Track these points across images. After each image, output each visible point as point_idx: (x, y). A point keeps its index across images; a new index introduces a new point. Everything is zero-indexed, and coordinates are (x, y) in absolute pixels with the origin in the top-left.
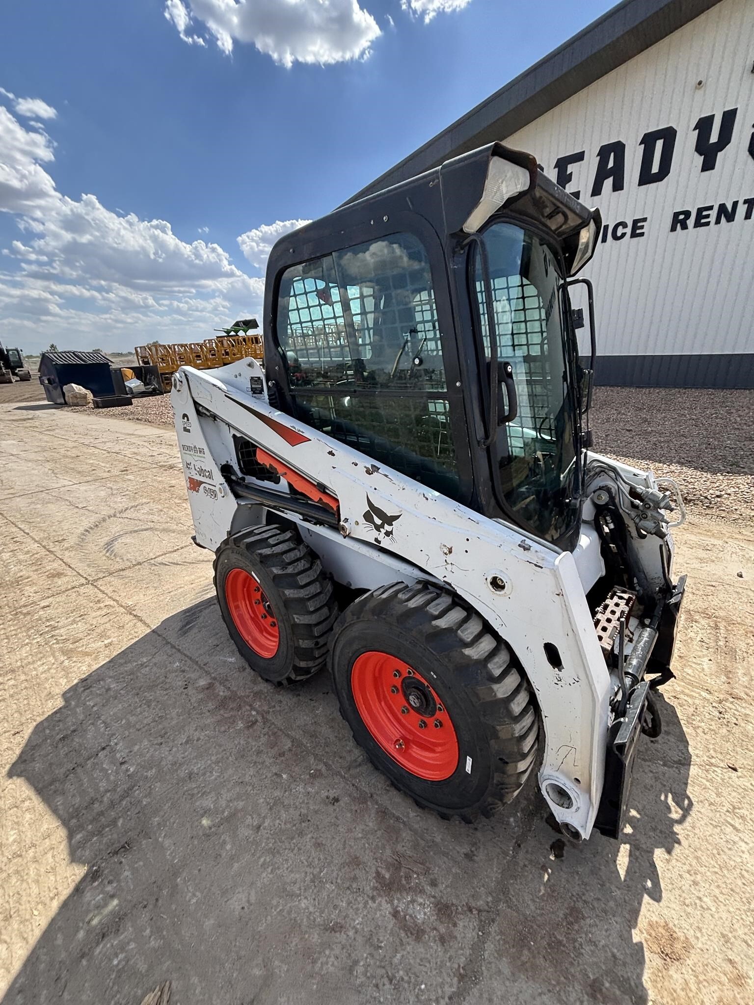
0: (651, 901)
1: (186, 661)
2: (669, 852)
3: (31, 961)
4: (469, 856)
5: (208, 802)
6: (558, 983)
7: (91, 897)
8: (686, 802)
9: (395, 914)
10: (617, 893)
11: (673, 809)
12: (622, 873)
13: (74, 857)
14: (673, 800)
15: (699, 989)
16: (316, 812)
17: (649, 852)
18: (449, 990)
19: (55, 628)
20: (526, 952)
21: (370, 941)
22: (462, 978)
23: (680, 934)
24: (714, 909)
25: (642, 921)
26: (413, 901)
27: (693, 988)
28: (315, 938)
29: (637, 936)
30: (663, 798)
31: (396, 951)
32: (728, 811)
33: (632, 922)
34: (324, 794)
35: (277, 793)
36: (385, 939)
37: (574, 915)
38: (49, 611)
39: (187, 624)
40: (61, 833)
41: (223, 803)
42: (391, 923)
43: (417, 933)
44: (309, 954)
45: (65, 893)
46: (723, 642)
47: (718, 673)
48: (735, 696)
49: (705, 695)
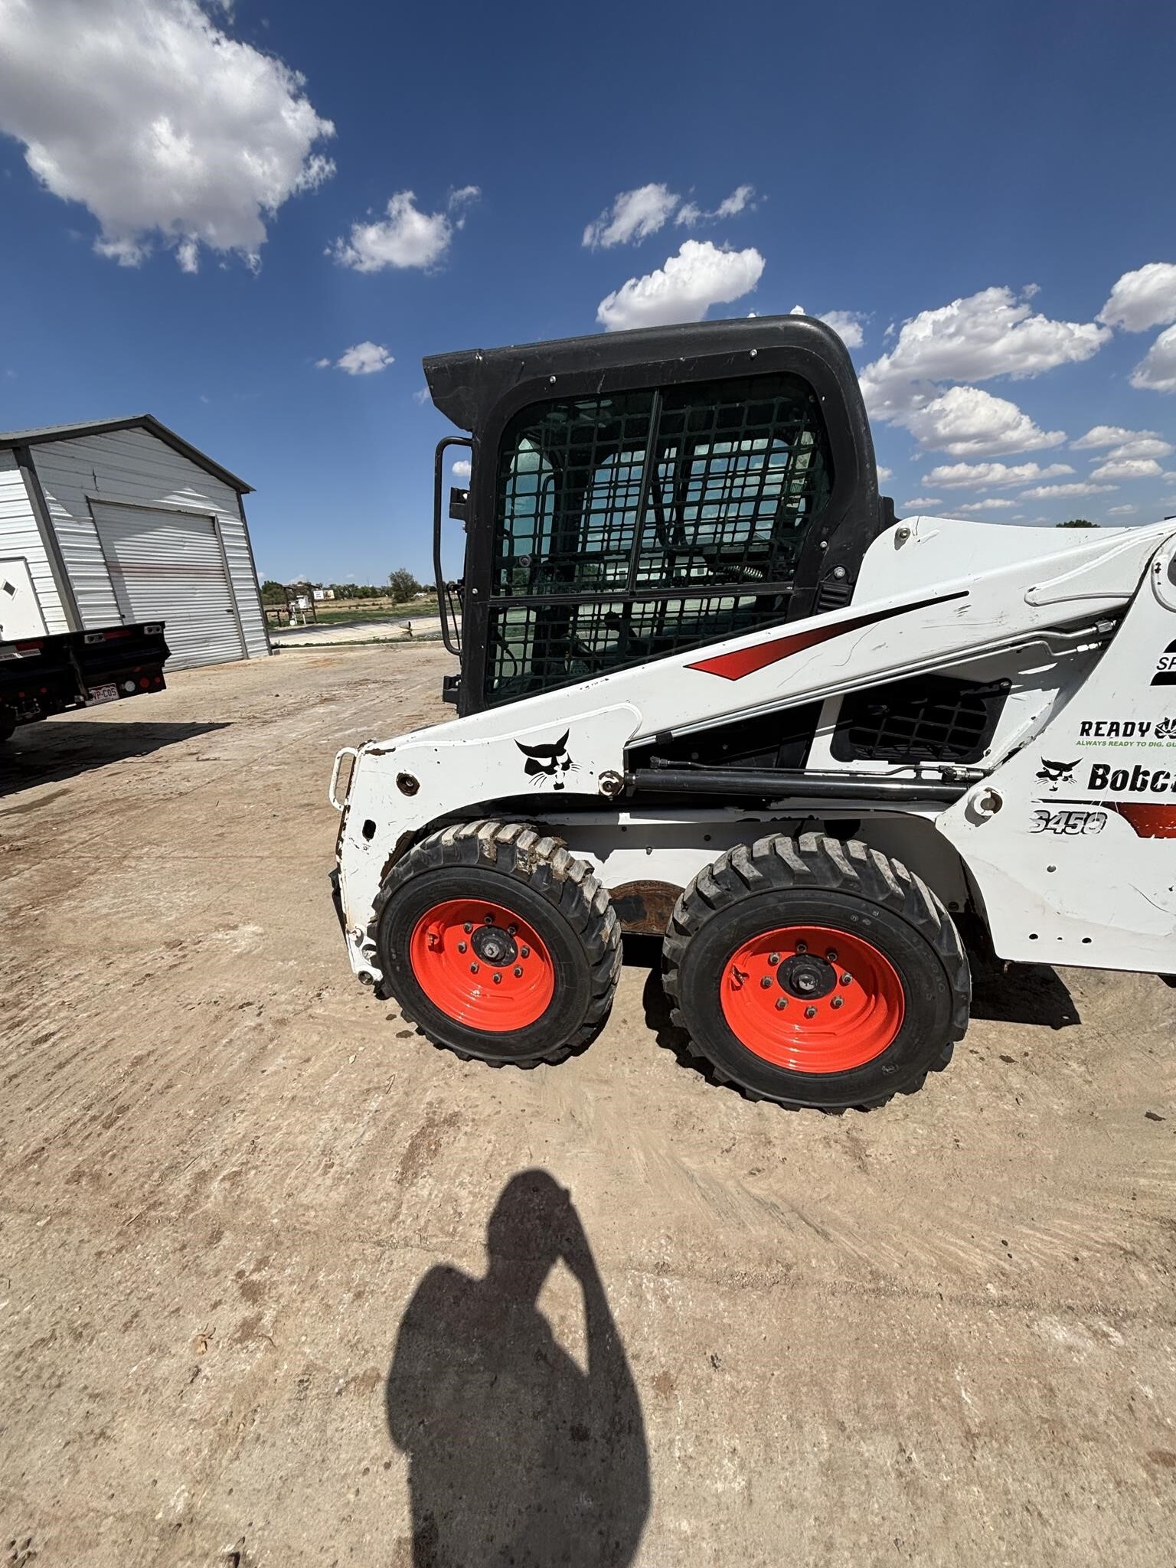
46: (199, 1127)
47: (274, 1050)
48: (282, 1022)
49: (319, 1011)
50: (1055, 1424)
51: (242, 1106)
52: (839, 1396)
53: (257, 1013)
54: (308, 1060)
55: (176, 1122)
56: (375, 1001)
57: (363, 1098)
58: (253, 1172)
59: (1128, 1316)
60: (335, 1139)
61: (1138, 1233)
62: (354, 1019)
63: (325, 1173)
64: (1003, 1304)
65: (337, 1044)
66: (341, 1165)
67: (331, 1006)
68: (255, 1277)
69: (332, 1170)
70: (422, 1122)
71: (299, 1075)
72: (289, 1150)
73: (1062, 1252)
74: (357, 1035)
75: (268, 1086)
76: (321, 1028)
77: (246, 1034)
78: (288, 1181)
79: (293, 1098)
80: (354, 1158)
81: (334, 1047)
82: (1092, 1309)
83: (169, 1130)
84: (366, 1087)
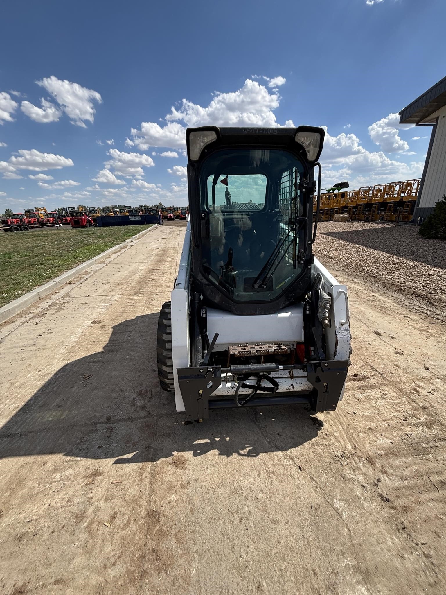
0: (192, 454)
2: (219, 454)
3: (84, 358)
4: (164, 405)
5: (132, 354)
6: (144, 438)
7: (99, 355)
8: (254, 454)
9: (134, 399)
10: (186, 443)
11: (245, 450)
12: (196, 442)
13: (104, 348)
14: (249, 450)
15: (170, 475)
16: (148, 370)
17: (213, 448)
18: (124, 417)
19: (152, 300)
20: (146, 428)
21: (124, 398)
22: (129, 419)
23: (186, 465)
24: (207, 474)
25: (181, 454)
26: (140, 400)
27: (169, 473)
28: (117, 389)
29: (175, 453)
30: (247, 446)
31: (125, 403)
32: (267, 471)
33: (178, 451)
34: (154, 368)
35: (146, 361)
36: (127, 400)
37: (169, 435)
38: (156, 296)
40: (107, 342)
41: (135, 355)
42: (132, 399)
43: (133, 405)
44: (113, 390)
45: (97, 352)
46: (427, 445)
47: (383, 449)
48: (370, 460)
49: (349, 447)
51: (406, 437)
53: (380, 484)
54: (370, 429)
55: (439, 458)
56: (326, 425)
57: (362, 400)
58: (409, 412)
60: (378, 398)
62: (340, 427)
63: (386, 394)
65: (355, 424)
66: (381, 392)
67: (343, 443)
68: (415, 392)
69: (384, 393)
70: (352, 382)
71: (377, 427)
72: (394, 408)
74: (345, 419)
75: (392, 435)
76: (356, 437)
77: (392, 475)
78: (398, 401)
79: (384, 421)
80: (376, 390)
81: (357, 424)
83: (442, 457)
84: (358, 401)
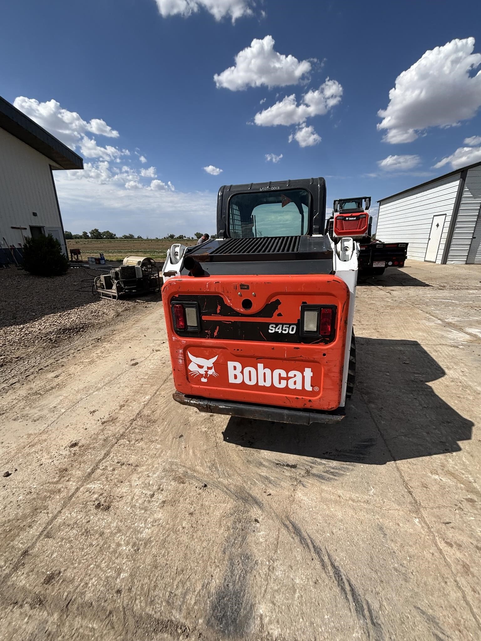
1: (377, 421)
39: (367, 446)
50: (138, 392)
52: (154, 375)
59: (145, 406)
61: (156, 415)
64: (156, 393)
73: (159, 403)
82: (148, 403)
